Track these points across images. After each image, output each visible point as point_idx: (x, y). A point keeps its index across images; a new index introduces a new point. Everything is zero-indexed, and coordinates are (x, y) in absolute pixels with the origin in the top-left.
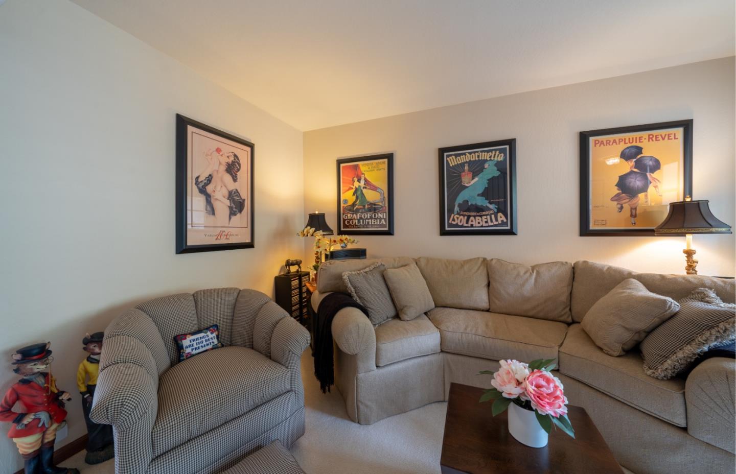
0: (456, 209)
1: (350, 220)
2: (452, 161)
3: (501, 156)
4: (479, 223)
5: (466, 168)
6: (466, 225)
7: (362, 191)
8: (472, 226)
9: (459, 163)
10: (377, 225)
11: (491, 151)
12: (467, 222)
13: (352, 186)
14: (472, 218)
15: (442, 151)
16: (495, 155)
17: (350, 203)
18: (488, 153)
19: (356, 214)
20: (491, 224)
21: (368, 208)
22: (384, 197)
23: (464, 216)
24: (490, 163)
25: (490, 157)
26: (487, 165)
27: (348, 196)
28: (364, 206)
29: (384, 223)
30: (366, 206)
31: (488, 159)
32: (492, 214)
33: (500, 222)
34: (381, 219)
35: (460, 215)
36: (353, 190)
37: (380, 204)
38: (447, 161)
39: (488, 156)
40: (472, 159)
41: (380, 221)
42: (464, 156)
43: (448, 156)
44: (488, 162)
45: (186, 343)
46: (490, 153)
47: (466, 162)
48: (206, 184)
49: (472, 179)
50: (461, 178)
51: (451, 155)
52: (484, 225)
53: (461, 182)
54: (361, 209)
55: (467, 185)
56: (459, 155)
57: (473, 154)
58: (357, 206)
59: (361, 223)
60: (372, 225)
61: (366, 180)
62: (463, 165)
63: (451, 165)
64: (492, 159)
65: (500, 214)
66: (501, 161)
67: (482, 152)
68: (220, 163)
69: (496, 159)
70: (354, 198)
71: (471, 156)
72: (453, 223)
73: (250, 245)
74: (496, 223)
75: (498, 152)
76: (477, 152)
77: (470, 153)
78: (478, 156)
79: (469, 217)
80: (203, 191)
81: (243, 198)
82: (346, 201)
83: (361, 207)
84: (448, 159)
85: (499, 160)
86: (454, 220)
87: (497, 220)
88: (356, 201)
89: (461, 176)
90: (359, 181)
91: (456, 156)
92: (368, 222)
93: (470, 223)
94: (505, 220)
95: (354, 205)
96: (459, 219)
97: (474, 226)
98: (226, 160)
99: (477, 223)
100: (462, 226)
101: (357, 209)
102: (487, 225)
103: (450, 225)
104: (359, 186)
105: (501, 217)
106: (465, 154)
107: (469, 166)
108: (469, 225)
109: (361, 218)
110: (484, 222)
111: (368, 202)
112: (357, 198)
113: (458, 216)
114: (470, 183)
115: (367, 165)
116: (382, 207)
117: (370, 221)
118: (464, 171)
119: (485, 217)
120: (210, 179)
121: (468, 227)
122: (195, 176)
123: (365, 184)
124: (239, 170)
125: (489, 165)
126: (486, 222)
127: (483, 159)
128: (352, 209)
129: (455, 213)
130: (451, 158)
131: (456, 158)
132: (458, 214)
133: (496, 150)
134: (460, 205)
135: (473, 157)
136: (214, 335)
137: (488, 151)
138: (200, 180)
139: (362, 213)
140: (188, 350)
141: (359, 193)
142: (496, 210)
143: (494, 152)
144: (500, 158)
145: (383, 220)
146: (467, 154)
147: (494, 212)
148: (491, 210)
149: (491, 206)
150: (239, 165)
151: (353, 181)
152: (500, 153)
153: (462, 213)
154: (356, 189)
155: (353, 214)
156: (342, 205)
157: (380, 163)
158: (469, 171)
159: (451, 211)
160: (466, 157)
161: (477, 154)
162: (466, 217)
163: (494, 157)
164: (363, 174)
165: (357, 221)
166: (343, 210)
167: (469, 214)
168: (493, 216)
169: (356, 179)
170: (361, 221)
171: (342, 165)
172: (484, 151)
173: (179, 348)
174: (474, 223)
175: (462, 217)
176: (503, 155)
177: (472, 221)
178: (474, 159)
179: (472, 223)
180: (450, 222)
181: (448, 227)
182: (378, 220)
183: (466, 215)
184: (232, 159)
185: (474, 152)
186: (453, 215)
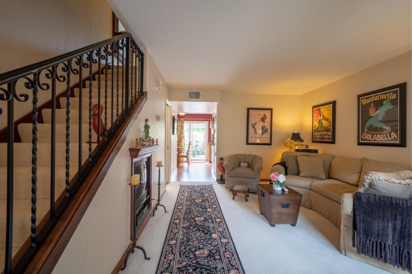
0: (366, 130)
1: (317, 135)
2: (364, 102)
3: (394, 95)
4: (379, 138)
5: (372, 105)
6: (372, 139)
7: (321, 121)
8: (375, 140)
9: (368, 102)
10: (327, 138)
11: (387, 93)
12: (372, 138)
13: (318, 119)
14: (375, 135)
15: (359, 96)
16: (390, 95)
17: (317, 127)
18: (385, 95)
19: (319, 133)
20: (386, 139)
21: (324, 130)
22: (331, 124)
23: (370, 134)
24: (387, 100)
25: (387, 97)
26: (385, 102)
27: (316, 124)
28: (322, 129)
29: (330, 137)
30: (323, 129)
31: (386, 98)
32: (387, 133)
33: (393, 138)
34: (329, 135)
35: (368, 134)
36: (318, 121)
37: (329, 127)
38: (361, 102)
39: (386, 96)
40: (375, 100)
41: (329, 136)
42: (371, 98)
43: (362, 99)
44: (385, 100)
45: (241, 164)
46: (387, 95)
47: (372, 102)
48: (255, 125)
49: (376, 112)
50: (369, 112)
51: (364, 99)
52: (382, 140)
53: (369, 113)
54: (321, 130)
55: (372, 115)
56: (368, 98)
57: (376, 96)
58: (319, 129)
59: (321, 137)
60: (325, 138)
61: (323, 116)
62: (370, 103)
63: (363, 104)
64: (388, 98)
65: (393, 133)
66: (394, 99)
67: (381, 94)
68: (259, 118)
69: (390, 98)
70: (318, 125)
71: (375, 97)
72: (364, 138)
73: (270, 144)
74: (390, 139)
75: (392, 93)
76: (379, 95)
77: (374, 96)
78: (380, 97)
79: (373, 135)
80: (254, 127)
81: (267, 128)
82: (315, 126)
83: (321, 129)
84: (362, 101)
85: (393, 98)
86: (364, 136)
87: (390, 137)
88: (319, 126)
89: (369, 110)
90: (320, 116)
91: (366, 98)
92: (324, 137)
93: (374, 138)
94: (396, 137)
95: (318, 128)
96: (368, 136)
97: (376, 140)
98: (261, 117)
99: (378, 139)
100: (369, 140)
101: (319, 130)
102: (384, 140)
103: (362, 139)
104: (321, 119)
105: (393, 135)
106: (371, 97)
107: (373, 104)
108: (373, 140)
109: (321, 135)
110: (382, 138)
111: (324, 127)
112: (319, 125)
113: (367, 134)
114: (374, 114)
115: (324, 108)
116: (330, 129)
117: (324, 136)
118: (371, 107)
119: (383, 135)
120: (255, 124)
121: (372, 141)
122: (251, 123)
123: (323, 118)
124: (266, 119)
125: (386, 102)
126: (384, 138)
127: (382, 98)
128: (317, 130)
129: (365, 132)
130: (363, 100)
131: (366, 100)
132: (367, 133)
133: (390, 92)
134: (368, 128)
135: (376, 99)
136: (247, 164)
137: (385, 94)
138: (253, 124)
139: (321, 132)
140: (241, 165)
141: (320, 122)
142: (390, 131)
143: (389, 94)
144: (394, 97)
145: (330, 136)
146: (373, 97)
147: (389, 132)
148: (387, 130)
149: (387, 128)
150: (266, 117)
151: (318, 117)
152: (393, 93)
153: (369, 132)
154: (319, 120)
155: (318, 133)
156: (314, 128)
157: (329, 106)
158: (374, 106)
159: (363, 131)
160: (372, 98)
161: (378, 96)
162: (371, 135)
163: (389, 97)
164: (322, 113)
165: (319, 136)
166: (314, 131)
167: (373, 133)
168: (388, 134)
169: (319, 116)
170: (321, 136)
171: (314, 109)
172: (383, 94)
173: (240, 165)
174: (376, 138)
175: (369, 135)
176: (395, 95)
177: (375, 137)
178: (377, 99)
179: (375, 138)
180: (362, 137)
181: (361, 141)
182: (328, 136)
183: (371, 134)
184: (263, 116)
185: (377, 95)
186: (364, 133)
